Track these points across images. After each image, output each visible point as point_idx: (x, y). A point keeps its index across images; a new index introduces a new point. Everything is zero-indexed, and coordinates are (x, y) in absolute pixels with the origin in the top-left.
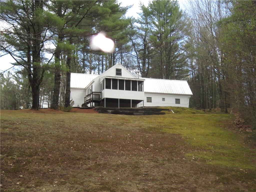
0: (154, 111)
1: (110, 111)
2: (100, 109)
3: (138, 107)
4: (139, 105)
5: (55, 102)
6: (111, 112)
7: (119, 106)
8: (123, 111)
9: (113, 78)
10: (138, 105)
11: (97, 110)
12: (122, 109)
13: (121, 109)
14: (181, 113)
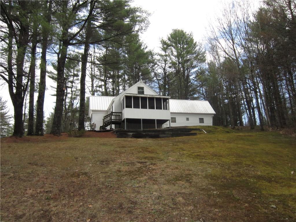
0: (183, 132)
1: (131, 134)
2: (118, 132)
3: (163, 128)
4: (165, 126)
5: (56, 126)
6: (133, 135)
7: (142, 128)
8: (147, 133)
9: (134, 95)
10: (163, 125)
11: (115, 133)
12: (146, 130)
13: (144, 131)
14: (214, 132)
